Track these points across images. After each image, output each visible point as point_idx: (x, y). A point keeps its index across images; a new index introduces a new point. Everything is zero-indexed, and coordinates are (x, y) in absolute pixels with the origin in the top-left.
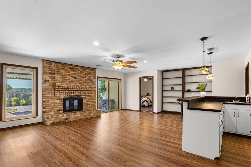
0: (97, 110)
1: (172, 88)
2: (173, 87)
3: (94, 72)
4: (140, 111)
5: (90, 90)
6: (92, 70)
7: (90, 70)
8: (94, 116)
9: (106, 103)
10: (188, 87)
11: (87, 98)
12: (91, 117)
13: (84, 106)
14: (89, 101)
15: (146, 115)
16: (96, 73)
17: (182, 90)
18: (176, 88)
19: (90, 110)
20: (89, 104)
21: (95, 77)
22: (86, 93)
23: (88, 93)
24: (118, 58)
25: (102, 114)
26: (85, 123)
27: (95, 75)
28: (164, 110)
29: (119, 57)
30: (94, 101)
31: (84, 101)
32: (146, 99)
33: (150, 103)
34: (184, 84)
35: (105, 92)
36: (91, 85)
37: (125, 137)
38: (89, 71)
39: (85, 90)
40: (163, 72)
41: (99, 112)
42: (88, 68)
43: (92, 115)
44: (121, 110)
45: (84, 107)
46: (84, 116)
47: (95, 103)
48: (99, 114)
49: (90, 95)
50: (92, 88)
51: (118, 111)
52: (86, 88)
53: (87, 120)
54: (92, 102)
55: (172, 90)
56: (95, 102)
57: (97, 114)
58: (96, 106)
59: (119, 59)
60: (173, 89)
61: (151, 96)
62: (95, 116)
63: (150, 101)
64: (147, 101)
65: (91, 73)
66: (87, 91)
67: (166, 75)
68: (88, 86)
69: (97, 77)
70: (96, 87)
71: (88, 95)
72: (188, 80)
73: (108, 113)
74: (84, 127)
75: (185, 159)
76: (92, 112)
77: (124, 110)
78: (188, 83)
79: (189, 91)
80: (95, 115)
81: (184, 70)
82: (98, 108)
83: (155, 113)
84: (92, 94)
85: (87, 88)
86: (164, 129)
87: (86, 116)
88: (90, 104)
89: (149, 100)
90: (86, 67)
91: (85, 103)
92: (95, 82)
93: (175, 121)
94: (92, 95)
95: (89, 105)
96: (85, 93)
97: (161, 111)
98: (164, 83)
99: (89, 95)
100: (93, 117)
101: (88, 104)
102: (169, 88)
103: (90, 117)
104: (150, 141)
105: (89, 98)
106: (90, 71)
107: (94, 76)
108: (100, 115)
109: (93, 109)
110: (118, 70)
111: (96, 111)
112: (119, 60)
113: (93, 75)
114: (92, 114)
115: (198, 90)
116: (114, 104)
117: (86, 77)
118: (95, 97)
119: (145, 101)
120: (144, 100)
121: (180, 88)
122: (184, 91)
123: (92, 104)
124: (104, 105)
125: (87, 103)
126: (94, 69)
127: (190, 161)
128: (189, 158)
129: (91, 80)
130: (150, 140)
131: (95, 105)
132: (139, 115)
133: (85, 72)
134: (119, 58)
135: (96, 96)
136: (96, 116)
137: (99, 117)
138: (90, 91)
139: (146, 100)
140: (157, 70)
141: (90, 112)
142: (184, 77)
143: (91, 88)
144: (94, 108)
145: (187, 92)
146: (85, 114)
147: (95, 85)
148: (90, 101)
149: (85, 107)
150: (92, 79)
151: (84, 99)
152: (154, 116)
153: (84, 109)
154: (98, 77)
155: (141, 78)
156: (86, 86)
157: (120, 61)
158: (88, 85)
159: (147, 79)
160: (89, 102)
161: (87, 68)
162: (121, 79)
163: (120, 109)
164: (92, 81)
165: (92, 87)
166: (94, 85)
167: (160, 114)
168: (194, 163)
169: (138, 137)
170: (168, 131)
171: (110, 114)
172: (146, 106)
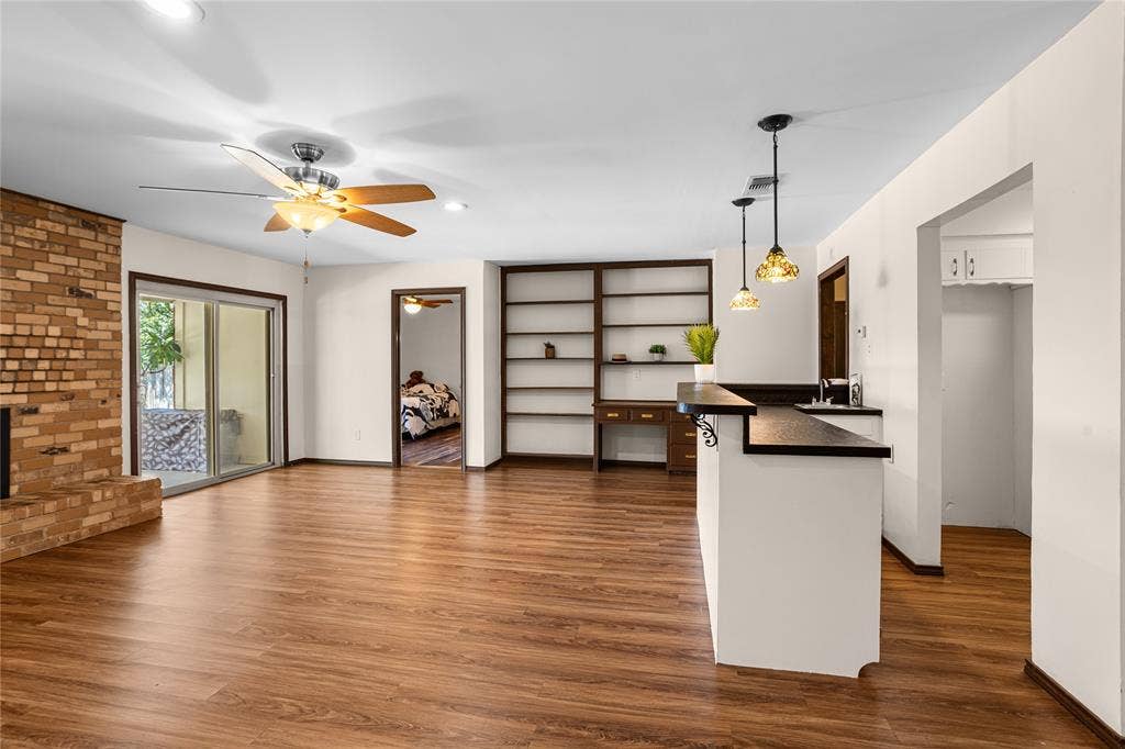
0: (131, 488)
1: (549, 347)
2: (552, 344)
3: (102, 237)
4: (398, 463)
5: (73, 354)
6: (87, 225)
7: (70, 221)
8: (105, 529)
9: (183, 432)
10: (615, 345)
11: (45, 408)
12: (85, 534)
13: (14, 466)
14: (67, 431)
15: (438, 483)
16: (118, 247)
17: (593, 356)
18: (564, 348)
19: (69, 491)
20: (65, 450)
21: (113, 273)
22: (38, 376)
23: (53, 376)
24: (308, 158)
25: (165, 505)
26: (30, 593)
27: (108, 258)
28: (512, 448)
29: (316, 153)
30: (103, 424)
31: (15, 433)
32: (415, 402)
33: (433, 419)
34: (600, 330)
35: (179, 370)
36: (82, 321)
37: (385, 650)
38: (60, 229)
39: (32, 354)
40: (507, 271)
41: (149, 497)
42: (52, 207)
43: (88, 522)
44: (288, 464)
45: (15, 478)
46: (17, 539)
47: (112, 441)
48: (146, 506)
49: (75, 386)
50: (92, 345)
51: (267, 474)
52: (37, 342)
53: (50, 566)
54: (88, 435)
55: (547, 358)
56: (116, 432)
57: (135, 510)
58: (119, 459)
59: (318, 167)
60: (554, 352)
61: (432, 386)
62: (114, 526)
63: (432, 410)
64: (417, 412)
65: (83, 244)
66: (45, 365)
67: (522, 287)
68: (55, 331)
69: (131, 273)
70: (117, 336)
71: (58, 391)
72: (615, 312)
73: (205, 493)
74: (27, 635)
75: (760, 717)
76: (88, 501)
77: (304, 467)
78: (616, 329)
79: (622, 362)
80: (114, 519)
81: (599, 269)
82: (135, 471)
83: (477, 470)
84: (91, 385)
85: (49, 342)
86: (564, 553)
87: (38, 534)
88: (73, 448)
89: (429, 406)
90: (37, 199)
91: (27, 444)
92: (111, 307)
93: (585, 500)
94: (86, 393)
95: (59, 460)
96: (23, 376)
97: (497, 455)
98: (512, 327)
99: (63, 387)
100: (99, 538)
101: (52, 451)
102: (535, 348)
103: (72, 540)
104: (536, 642)
105: (64, 407)
106: (72, 231)
107: (102, 267)
108: (151, 512)
109: (97, 481)
110: (307, 231)
111: (120, 492)
112: (314, 175)
113: (93, 255)
114: (87, 515)
115: (657, 357)
116: (240, 433)
117: (38, 266)
118: (112, 403)
119: (408, 414)
120: (405, 407)
121: (586, 348)
122: (600, 363)
123: (92, 445)
124: (170, 443)
125: (47, 441)
126: (101, 220)
127: (788, 720)
128: (769, 700)
129: (76, 292)
130: (531, 633)
131: (114, 452)
132: (389, 489)
133: (26, 232)
134: (318, 159)
135: (119, 396)
136: (121, 526)
137: (145, 527)
138: (69, 365)
139: (412, 409)
140: (486, 261)
141: (75, 501)
142: (599, 299)
143: (81, 344)
144: (105, 472)
145: (612, 367)
146: (27, 527)
147: (112, 326)
148: (73, 427)
149: (30, 476)
150: (83, 283)
151: (14, 418)
152: (469, 486)
153: (14, 490)
154: (134, 276)
155: (399, 296)
156: (38, 331)
157: (322, 180)
158: (50, 324)
159: (419, 301)
160: (61, 439)
161: (41, 204)
162: (283, 299)
163: (279, 460)
164: (89, 296)
165: (91, 335)
166: (101, 325)
167: (497, 474)
168: (810, 728)
169: (461, 631)
170: (587, 560)
171: (217, 498)
172: (413, 434)
